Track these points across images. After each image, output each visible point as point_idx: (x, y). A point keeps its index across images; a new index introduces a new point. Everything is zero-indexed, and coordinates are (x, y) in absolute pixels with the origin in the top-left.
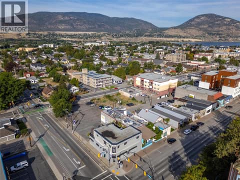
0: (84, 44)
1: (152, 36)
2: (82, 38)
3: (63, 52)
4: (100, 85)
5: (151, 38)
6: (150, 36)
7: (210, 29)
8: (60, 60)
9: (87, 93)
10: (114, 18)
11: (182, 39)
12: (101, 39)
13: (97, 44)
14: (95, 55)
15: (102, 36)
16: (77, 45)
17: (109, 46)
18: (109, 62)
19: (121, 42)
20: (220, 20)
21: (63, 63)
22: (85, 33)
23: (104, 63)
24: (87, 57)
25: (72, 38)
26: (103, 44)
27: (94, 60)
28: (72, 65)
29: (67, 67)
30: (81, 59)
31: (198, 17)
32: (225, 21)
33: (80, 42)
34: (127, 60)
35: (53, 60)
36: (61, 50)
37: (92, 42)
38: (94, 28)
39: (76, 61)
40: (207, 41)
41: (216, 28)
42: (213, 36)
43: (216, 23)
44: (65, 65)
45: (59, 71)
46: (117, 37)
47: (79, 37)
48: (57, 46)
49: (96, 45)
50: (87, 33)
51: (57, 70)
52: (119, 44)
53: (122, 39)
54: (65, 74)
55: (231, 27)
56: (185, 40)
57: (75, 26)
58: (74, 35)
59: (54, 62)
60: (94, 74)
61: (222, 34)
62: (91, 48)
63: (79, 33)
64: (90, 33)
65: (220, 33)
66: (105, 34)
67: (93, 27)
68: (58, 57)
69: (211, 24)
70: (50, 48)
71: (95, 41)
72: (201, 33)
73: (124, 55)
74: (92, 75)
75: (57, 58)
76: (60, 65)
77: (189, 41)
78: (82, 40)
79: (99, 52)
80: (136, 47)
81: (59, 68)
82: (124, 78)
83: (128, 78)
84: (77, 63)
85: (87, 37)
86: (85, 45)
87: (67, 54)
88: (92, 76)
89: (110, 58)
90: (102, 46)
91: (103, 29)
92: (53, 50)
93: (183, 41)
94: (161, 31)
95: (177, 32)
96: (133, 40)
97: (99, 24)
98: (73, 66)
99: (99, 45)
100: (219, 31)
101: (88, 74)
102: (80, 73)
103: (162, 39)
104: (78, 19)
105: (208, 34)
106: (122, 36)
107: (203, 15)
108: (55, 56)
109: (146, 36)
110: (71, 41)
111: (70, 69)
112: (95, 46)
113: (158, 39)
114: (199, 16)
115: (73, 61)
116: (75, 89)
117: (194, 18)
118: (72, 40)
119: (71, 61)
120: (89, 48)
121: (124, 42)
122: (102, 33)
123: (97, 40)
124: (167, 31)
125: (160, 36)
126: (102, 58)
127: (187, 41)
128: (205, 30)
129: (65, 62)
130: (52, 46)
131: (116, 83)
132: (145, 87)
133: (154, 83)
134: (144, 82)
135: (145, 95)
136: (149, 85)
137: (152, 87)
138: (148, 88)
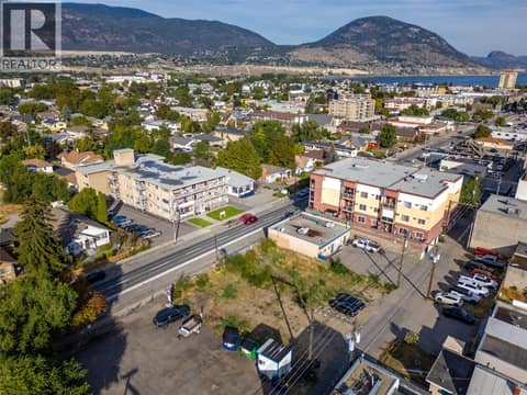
0: (104, 80)
1: (265, 63)
2: (98, 66)
3: (47, 98)
4: (187, 209)
5: (263, 67)
6: (259, 62)
7: (381, 49)
8: (38, 121)
9: (144, 249)
10: (173, 20)
11: (329, 70)
12: (147, 69)
13: (139, 80)
14: (140, 104)
15: (149, 61)
16: (87, 82)
17: (169, 83)
18: (188, 124)
19: (197, 75)
20: (400, 30)
21: (49, 132)
22: (104, 53)
23: (174, 127)
24: (118, 111)
25: (72, 65)
26: (155, 79)
27: (143, 120)
28: (77, 135)
29: (62, 142)
30: (102, 118)
31: (356, 23)
32: (409, 31)
33: (95, 75)
34: (232, 117)
35: (15, 122)
36: (42, 93)
37: (124, 75)
38: (126, 43)
39: (89, 124)
40: (378, 74)
41: (393, 47)
42: (389, 64)
43: (393, 35)
44: (54, 137)
45: (31, 157)
46: (185, 65)
47: (91, 62)
48: (33, 85)
49: (138, 82)
50: (110, 53)
51: (25, 156)
52: (195, 79)
53: (198, 69)
54: (55, 168)
55: (420, 45)
56: (335, 71)
57: (78, 38)
58: (78, 58)
59: (16, 127)
60: (158, 166)
61: (405, 60)
62: (126, 90)
63: (91, 53)
64: (118, 54)
65: (401, 57)
66: (154, 57)
67: (124, 39)
68: (31, 112)
69: (382, 40)
70: (12, 89)
71: (134, 74)
72: (363, 57)
73: (217, 104)
74: (154, 170)
75: (29, 114)
76: (35, 138)
77: (343, 74)
78: (99, 70)
79: (148, 98)
80: (238, 87)
81: (30, 149)
82: (257, 175)
83: (268, 173)
84: (91, 129)
85: (112, 63)
86: (109, 81)
87: (60, 105)
88: (155, 176)
89: (185, 111)
90: (154, 84)
91: (148, 44)
92: (17, 95)
93: (330, 73)
94: (282, 53)
95: (317, 55)
96: (223, 70)
97: (137, 32)
98: (78, 141)
99: (144, 81)
100: (398, 54)
101: (137, 170)
102: (107, 165)
103: (286, 68)
104: (83, 20)
105: (378, 59)
106: (196, 62)
107: (366, 20)
108: (24, 109)
109: (251, 62)
110: (70, 73)
111: (70, 149)
112: (134, 83)
113: (279, 69)
114: (359, 20)
115: (78, 122)
116: (92, 238)
117: (348, 26)
118: (73, 69)
119: (73, 124)
120: (122, 89)
121: (203, 76)
122: (147, 55)
123: (138, 70)
124: (295, 53)
125: (281, 62)
126: (164, 113)
127: (338, 74)
128: (372, 51)
129: (52, 128)
130: (16, 83)
131: (237, 195)
132: (362, 211)
133: (402, 197)
134: (358, 195)
135: (370, 245)
136: (377, 207)
137: (396, 214)
138: (376, 215)
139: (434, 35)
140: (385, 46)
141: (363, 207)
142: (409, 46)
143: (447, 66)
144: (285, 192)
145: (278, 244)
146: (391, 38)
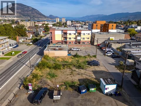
20: (27, 8)
32: (29, 8)
41: (26, 12)
42: (26, 17)
55: (33, 12)
61: (30, 16)
83: (19, 39)
100: (28, 14)
105: (23, 15)
128: (20, 13)
131: (12, 47)
132: (70, 40)
133: (82, 32)
134: (68, 35)
135: (77, 49)
136: (75, 37)
137: (81, 38)
138: (74, 40)
139: (36, 10)
140: (23, 12)
141: (70, 38)
142: (30, 12)
143: (41, 18)
144: (31, 43)
145: (50, 56)
146: (24, 10)
